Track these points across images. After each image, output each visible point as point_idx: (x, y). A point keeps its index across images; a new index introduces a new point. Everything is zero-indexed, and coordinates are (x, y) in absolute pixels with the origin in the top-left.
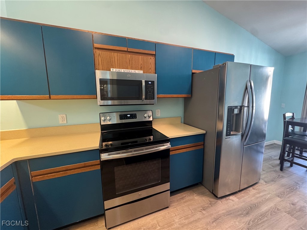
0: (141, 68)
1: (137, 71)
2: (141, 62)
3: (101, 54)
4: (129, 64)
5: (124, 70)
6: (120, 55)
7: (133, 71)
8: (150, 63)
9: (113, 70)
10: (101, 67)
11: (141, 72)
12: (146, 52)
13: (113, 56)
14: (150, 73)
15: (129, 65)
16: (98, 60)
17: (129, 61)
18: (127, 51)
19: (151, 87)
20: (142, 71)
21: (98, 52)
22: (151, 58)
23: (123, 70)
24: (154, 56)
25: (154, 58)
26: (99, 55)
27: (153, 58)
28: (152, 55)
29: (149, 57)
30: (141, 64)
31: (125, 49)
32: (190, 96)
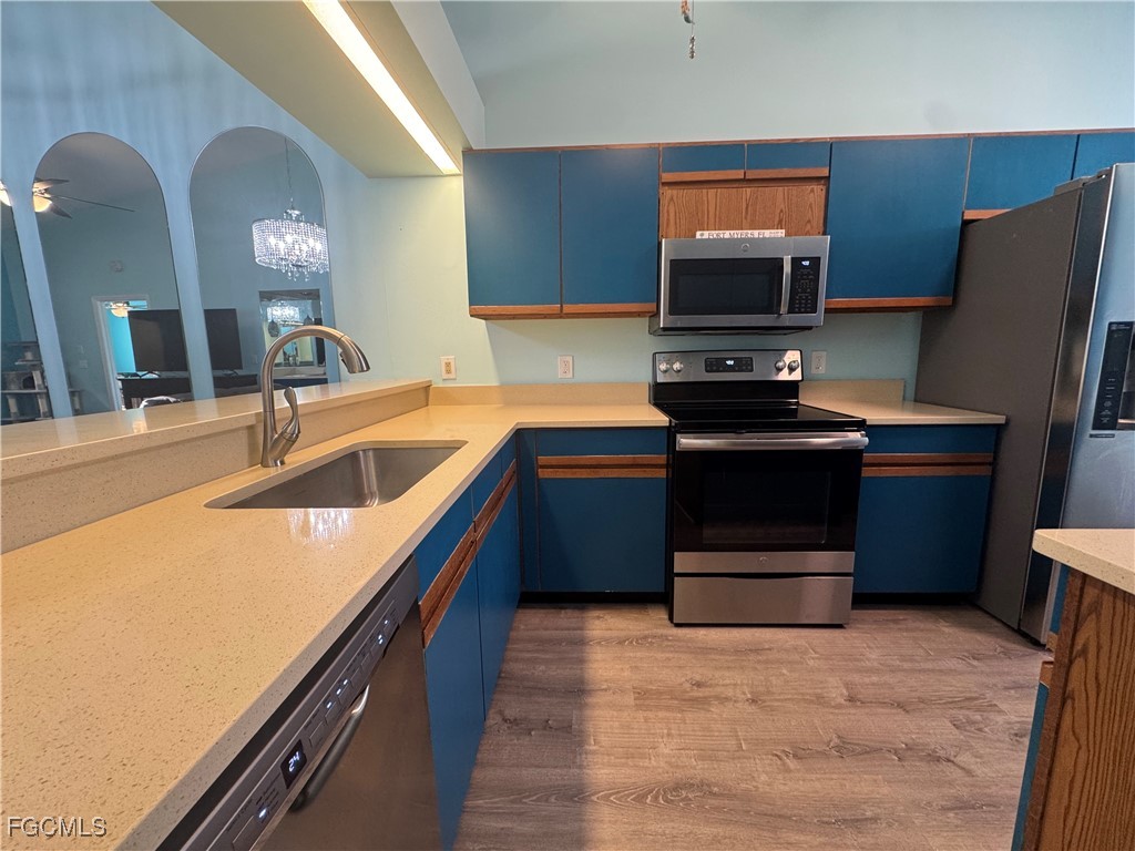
0: (780, 221)
1: (767, 233)
2: (782, 206)
3: (675, 198)
4: (747, 212)
5: (732, 232)
6: (722, 192)
7: (756, 233)
8: (811, 205)
9: (702, 235)
10: (672, 229)
11: (781, 233)
12: (801, 173)
13: (705, 198)
14: (807, 233)
15: (746, 218)
16: (668, 212)
17: (747, 205)
18: (745, 180)
19: (809, 274)
20: (784, 231)
21: (668, 192)
22: (812, 191)
23: (728, 232)
24: (823, 182)
25: (824, 188)
26: (672, 199)
27: (818, 191)
28: (818, 179)
29: (808, 187)
30: (782, 211)
31: (739, 174)
32: (948, 301)
